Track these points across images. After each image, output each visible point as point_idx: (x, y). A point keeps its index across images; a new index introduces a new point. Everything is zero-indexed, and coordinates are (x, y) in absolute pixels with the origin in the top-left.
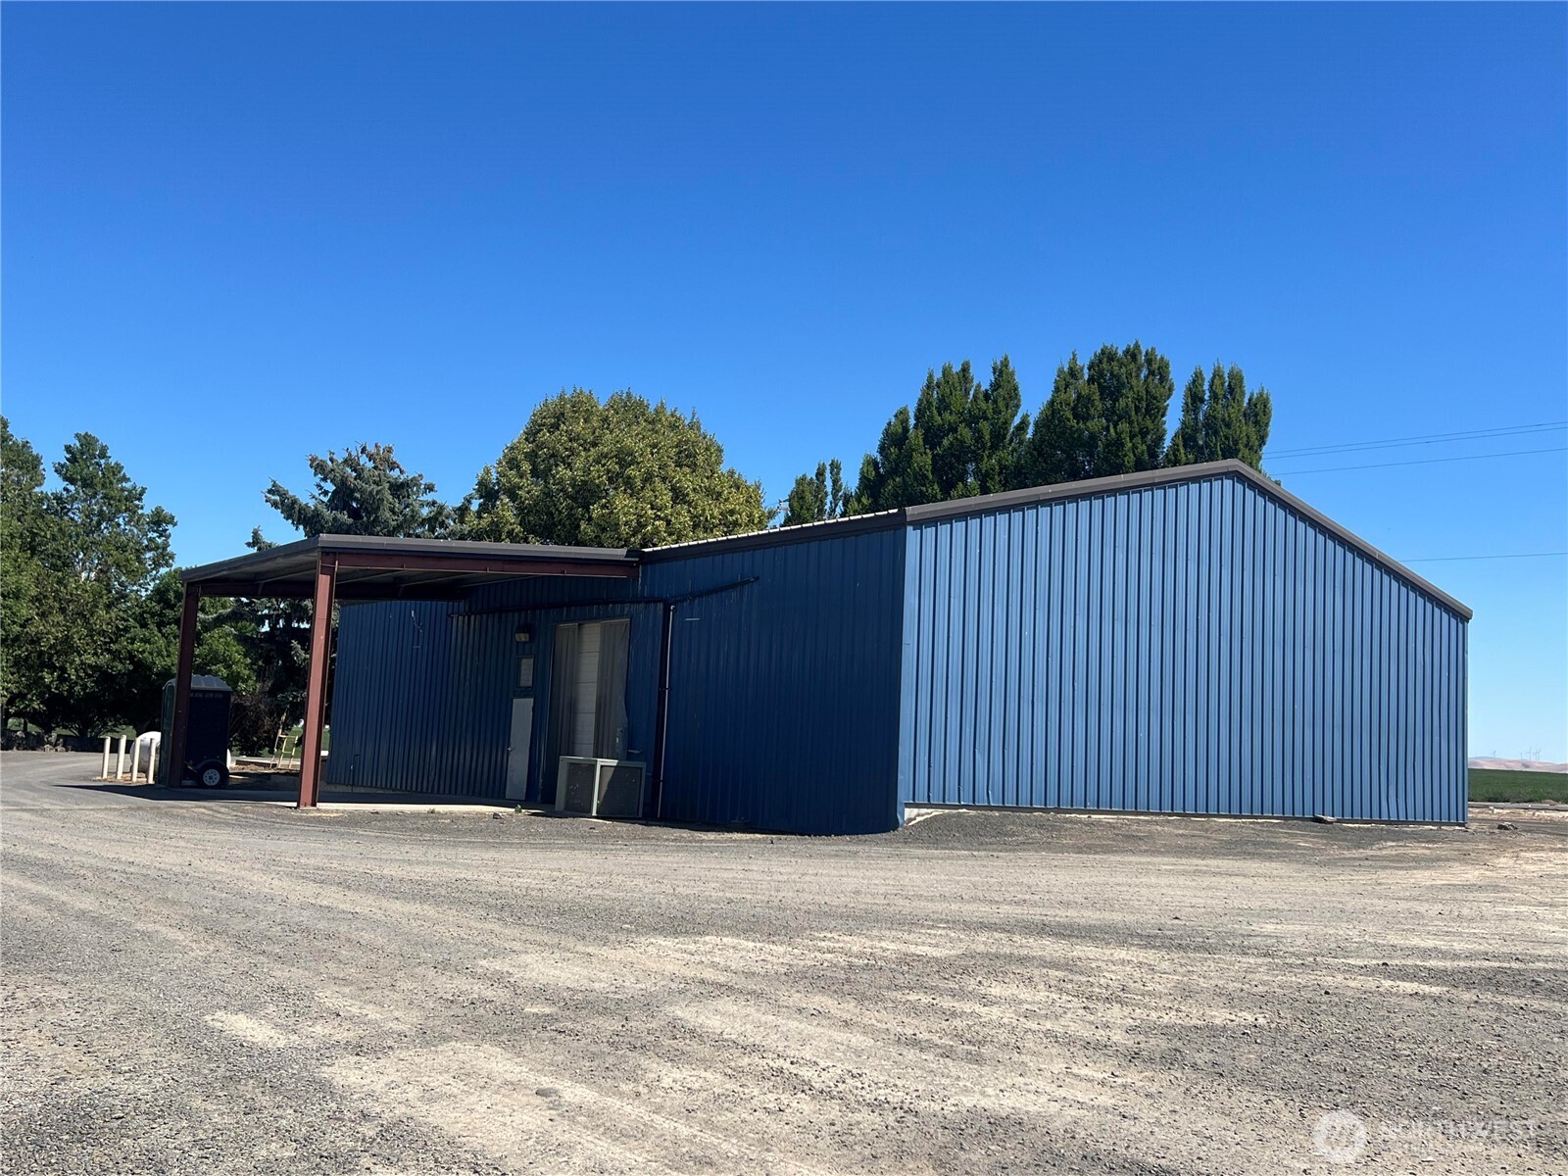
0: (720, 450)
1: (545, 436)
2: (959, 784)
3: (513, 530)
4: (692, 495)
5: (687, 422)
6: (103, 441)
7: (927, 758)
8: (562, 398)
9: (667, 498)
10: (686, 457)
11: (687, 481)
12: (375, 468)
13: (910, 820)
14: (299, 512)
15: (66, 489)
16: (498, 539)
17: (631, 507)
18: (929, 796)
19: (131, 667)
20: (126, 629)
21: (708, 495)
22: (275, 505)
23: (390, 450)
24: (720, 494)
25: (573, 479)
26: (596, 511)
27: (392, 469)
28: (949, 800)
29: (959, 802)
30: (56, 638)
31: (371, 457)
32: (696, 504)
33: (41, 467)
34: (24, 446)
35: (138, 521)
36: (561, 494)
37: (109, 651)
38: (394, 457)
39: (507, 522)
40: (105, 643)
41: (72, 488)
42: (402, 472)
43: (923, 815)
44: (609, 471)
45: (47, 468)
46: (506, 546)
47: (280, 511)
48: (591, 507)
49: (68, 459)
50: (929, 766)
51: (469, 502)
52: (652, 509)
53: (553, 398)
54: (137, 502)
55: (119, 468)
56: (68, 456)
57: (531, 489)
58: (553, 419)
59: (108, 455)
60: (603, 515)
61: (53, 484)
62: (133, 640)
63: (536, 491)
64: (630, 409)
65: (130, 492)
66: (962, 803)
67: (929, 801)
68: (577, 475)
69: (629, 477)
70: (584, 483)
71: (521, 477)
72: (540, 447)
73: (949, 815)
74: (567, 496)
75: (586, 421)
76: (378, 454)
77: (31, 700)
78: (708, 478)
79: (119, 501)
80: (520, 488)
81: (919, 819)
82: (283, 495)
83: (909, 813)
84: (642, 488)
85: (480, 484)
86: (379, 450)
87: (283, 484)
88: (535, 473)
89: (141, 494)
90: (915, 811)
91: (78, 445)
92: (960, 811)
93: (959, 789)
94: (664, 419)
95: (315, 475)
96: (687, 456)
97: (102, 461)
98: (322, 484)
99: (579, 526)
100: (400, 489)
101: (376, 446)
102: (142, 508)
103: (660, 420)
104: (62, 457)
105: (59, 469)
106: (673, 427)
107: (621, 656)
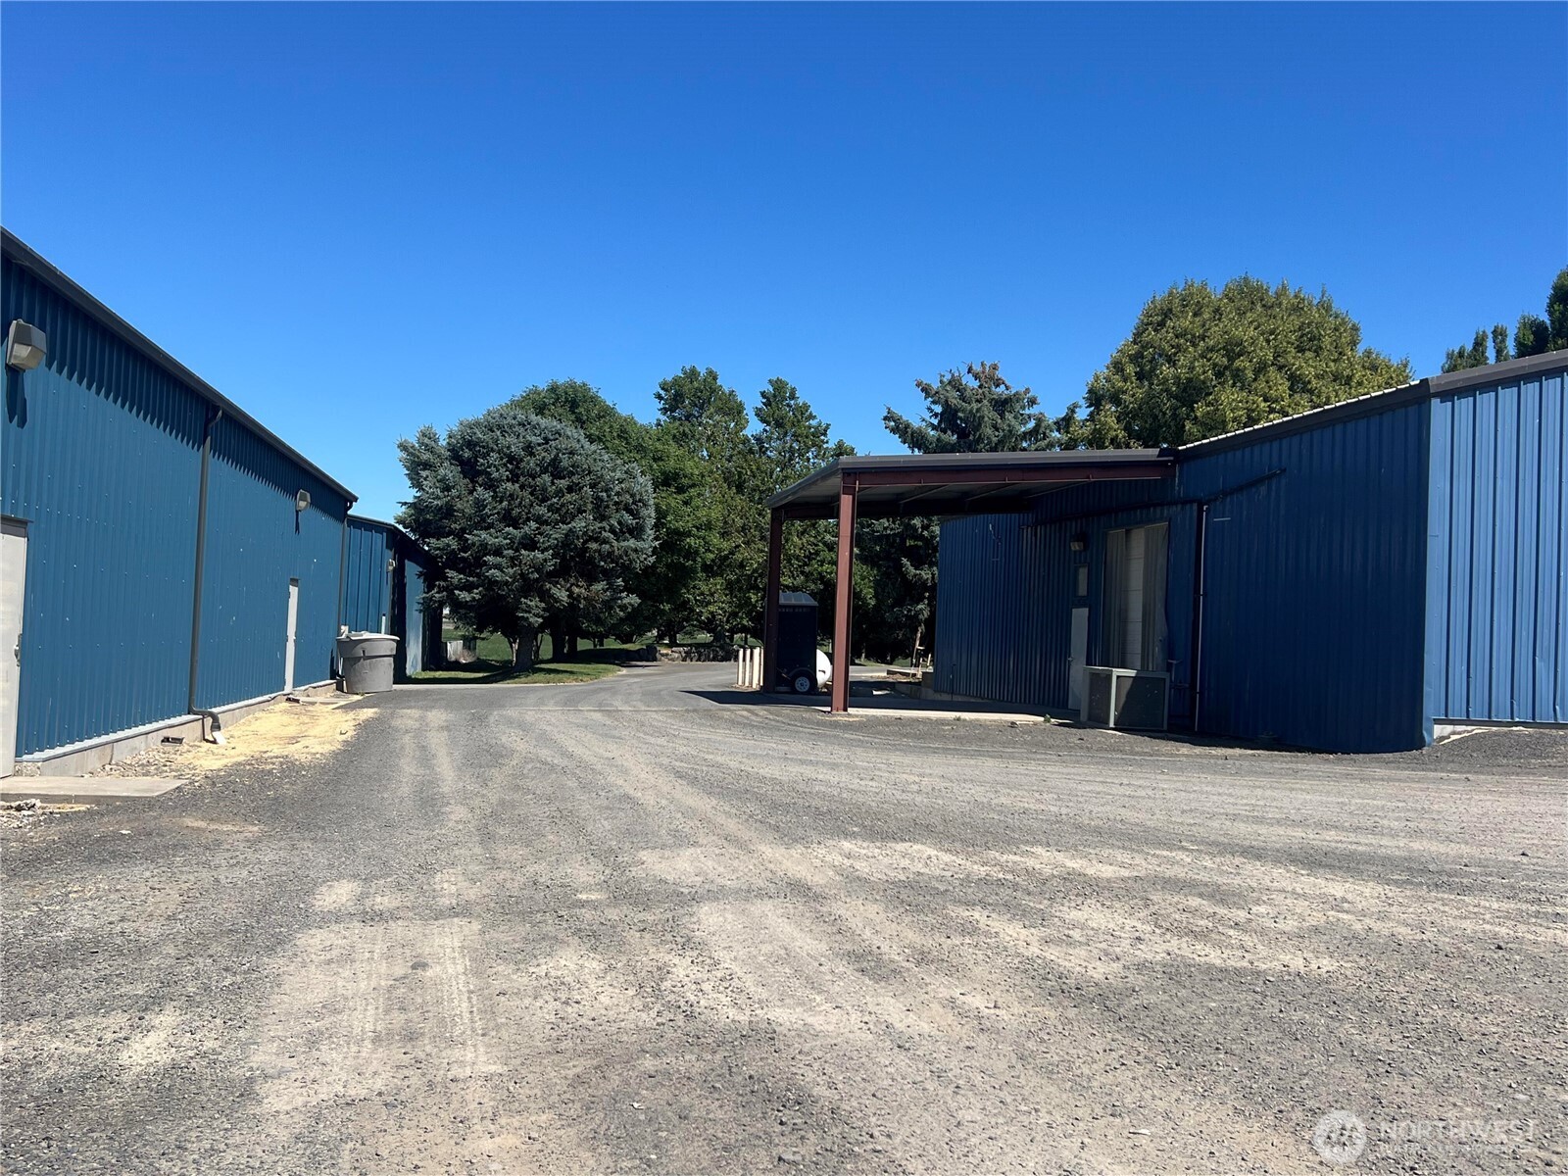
0: (1355, 329)
1: (1150, 335)
2: (1512, 698)
3: (1117, 436)
4: (1314, 382)
5: (1315, 302)
6: (791, 384)
7: (1464, 668)
8: (1171, 294)
9: (1282, 387)
10: (1308, 342)
11: (1308, 367)
12: (980, 387)
13: (1442, 738)
14: (912, 435)
15: (765, 430)
16: (1102, 446)
17: (1241, 401)
18: (1468, 711)
19: (822, 587)
20: (817, 553)
21: (1335, 381)
22: (893, 431)
23: (995, 367)
24: (1349, 378)
25: (1177, 378)
26: (1201, 409)
27: (998, 386)
28: (1497, 716)
29: (1512, 718)
30: (759, 564)
31: (976, 377)
32: (1320, 392)
33: (745, 412)
34: (730, 395)
35: (824, 454)
36: (1165, 394)
37: (802, 573)
38: (999, 374)
39: (1111, 428)
40: (800, 566)
41: (768, 428)
42: (1007, 388)
43: (1459, 733)
44: (1215, 365)
45: (749, 413)
46: (1110, 453)
47: (897, 436)
48: (1196, 405)
49: (764, 404)
50: (1468, 677)
51: (1073, 411)
52: (1265, 400)
53: (1161, 295)
54: (822, 437)
55: (806, 407)
56: (764, 400)
57: (1134, 393)
58: (1160, 317)
59: (797, 396)
60: (1208, 413)
61: (754, 427)
62: (822, 563)
63: (1140, 393)
64: (1248, 296)
65: (816, 428)
66: (1517, 720)
67: (1468, 716)
68: (1181, 373)
69: (1238, 370)
70: (1190, 380)
71: (1125, 381)
72: (1145, 347)
73: (1495, 734)
74: (1171, 395)
75: (1195, 315)
76: (983, 372)
77: (742, 618)
78: (1334, 361)
79: (807, 438)
80: (1125, 392)
81: (1454, 737)
82: (897, 420)
83: (1439, 730)
84: (1255, 380)
85: (1090, 391)
86: (984, 368)
87: (897, 411)
88: (1140, 376)
89: (826, 431)
90: (1449, 728)
91: (771, 389)
92: (1514, 728)
93: (1512, 703)
94: (1285, 302)
95: (926, 398)
96: (1310, 340)
97: (792, 402)
98: (933, 407)
99: (1184, 426)
100: (1002, 405)
101: (982, 364)
102: (827, 442)
103: (1280, 304)
104: (759, 402)
105: (758, 413)
106: (1297, 309)
107: (1162, 561)
